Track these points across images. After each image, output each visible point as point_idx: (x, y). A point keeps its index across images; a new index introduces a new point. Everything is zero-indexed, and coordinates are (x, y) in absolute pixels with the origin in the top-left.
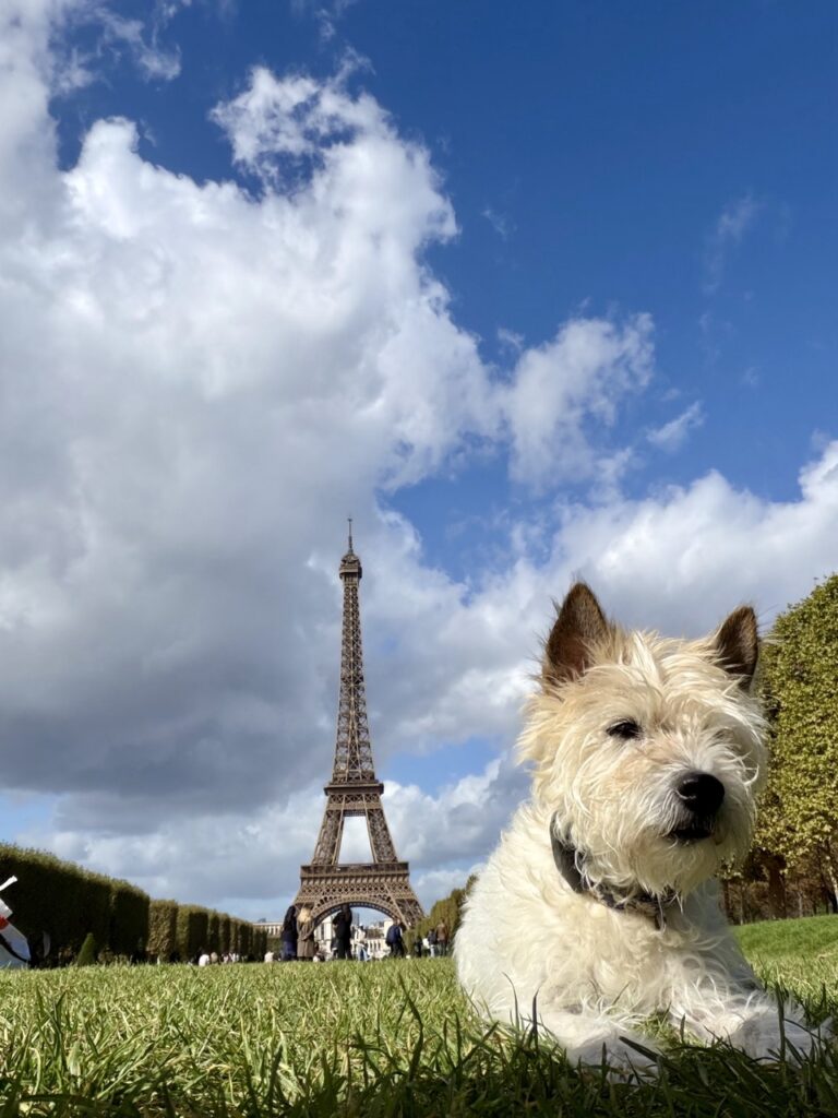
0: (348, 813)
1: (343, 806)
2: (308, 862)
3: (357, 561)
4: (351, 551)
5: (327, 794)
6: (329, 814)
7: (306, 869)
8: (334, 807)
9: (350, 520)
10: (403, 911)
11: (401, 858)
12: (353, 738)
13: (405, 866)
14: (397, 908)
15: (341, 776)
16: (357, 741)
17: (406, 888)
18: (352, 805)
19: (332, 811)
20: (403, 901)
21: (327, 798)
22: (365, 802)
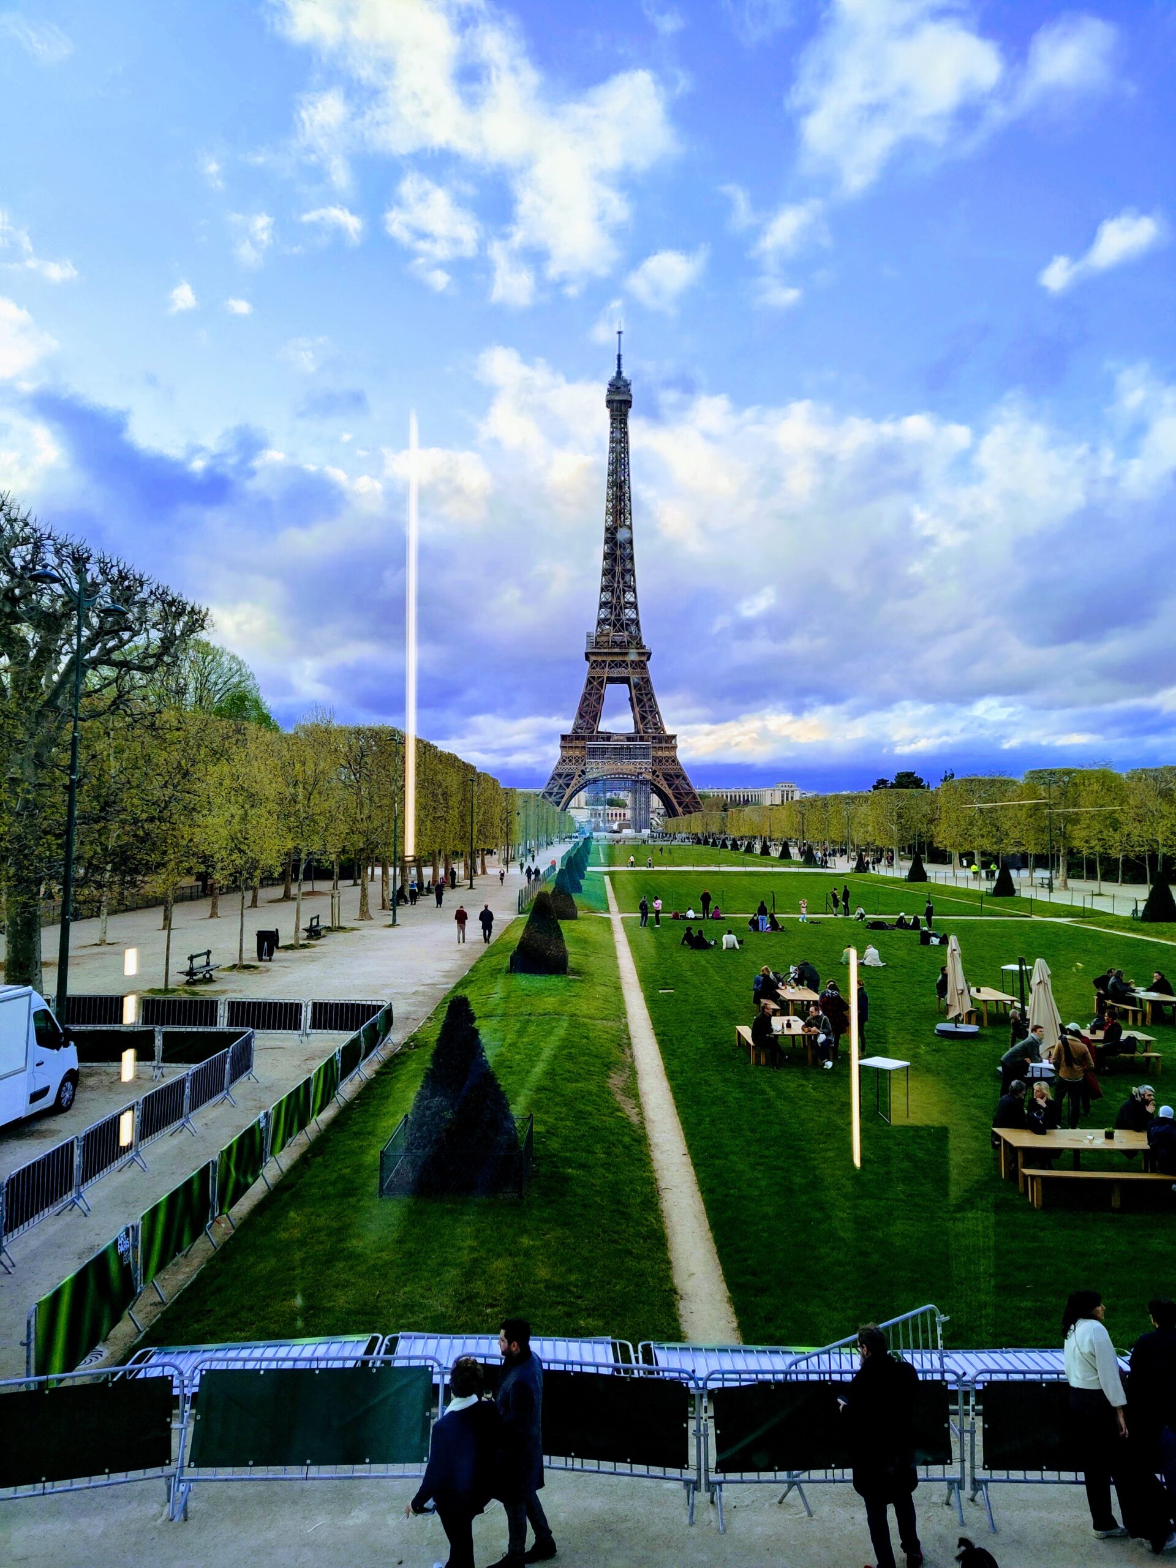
0: (612, 680)
1: (607, 673)
2: (569, 732)
3: (627, 385)
4: (619, 373)
5: (587, 658)
6: (589, 682)
7: (564, 738)
8: (597, 672)
9: (619, 333)
10: (670, 786)
11: (669, 730)
12: (618, 598)
13: (674, 737)
14: (664, 783)
15: (605, 639)
16: (622, 602)
17: (673, 761)
18: (616, 673)
19: (593, 678)
20: (671, 776)
21: (588, 664)
22: (630, 669)
